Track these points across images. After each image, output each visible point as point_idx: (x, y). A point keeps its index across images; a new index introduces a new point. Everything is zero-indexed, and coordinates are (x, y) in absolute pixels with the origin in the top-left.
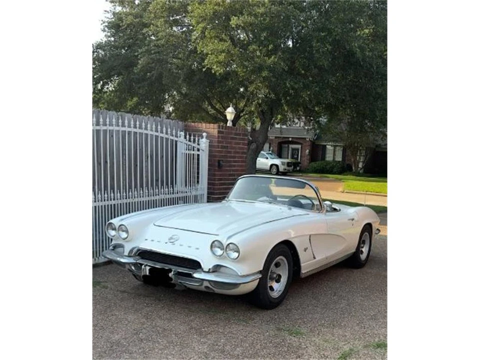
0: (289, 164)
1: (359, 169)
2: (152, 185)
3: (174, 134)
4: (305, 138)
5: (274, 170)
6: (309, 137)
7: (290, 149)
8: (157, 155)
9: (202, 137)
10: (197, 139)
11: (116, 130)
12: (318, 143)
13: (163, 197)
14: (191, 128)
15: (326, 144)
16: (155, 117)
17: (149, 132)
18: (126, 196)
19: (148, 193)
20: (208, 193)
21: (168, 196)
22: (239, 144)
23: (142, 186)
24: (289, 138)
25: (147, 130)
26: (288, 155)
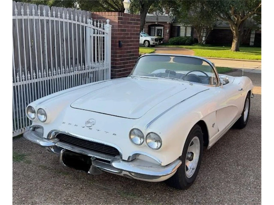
0: (156, 40)
1: (203, 41)
2: (68, 64)
3: (84, 21)
4: (166, 22)
5: (147, 44)
6: (169, 21)
7: (156, 29)
8: (71, 38)
9: (106, 23)
10: (102, 25)
11: (35, 19)
12: (175, 25)
13: (77, 73)
14: (96, 16)
15: (180, 25)
16: (68, 8)
17: (64, 20)
18: (46, 74)
19: (65, 70)
20: (112, 67)
21: (80, 72)
22: (134, 27)
23: (59, 65)
24: (155, 22)
25: (62, 18)
26: (155, 33)
